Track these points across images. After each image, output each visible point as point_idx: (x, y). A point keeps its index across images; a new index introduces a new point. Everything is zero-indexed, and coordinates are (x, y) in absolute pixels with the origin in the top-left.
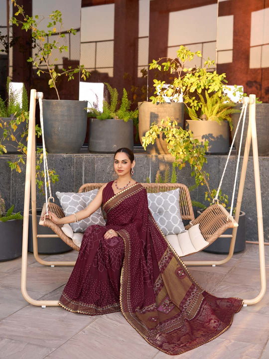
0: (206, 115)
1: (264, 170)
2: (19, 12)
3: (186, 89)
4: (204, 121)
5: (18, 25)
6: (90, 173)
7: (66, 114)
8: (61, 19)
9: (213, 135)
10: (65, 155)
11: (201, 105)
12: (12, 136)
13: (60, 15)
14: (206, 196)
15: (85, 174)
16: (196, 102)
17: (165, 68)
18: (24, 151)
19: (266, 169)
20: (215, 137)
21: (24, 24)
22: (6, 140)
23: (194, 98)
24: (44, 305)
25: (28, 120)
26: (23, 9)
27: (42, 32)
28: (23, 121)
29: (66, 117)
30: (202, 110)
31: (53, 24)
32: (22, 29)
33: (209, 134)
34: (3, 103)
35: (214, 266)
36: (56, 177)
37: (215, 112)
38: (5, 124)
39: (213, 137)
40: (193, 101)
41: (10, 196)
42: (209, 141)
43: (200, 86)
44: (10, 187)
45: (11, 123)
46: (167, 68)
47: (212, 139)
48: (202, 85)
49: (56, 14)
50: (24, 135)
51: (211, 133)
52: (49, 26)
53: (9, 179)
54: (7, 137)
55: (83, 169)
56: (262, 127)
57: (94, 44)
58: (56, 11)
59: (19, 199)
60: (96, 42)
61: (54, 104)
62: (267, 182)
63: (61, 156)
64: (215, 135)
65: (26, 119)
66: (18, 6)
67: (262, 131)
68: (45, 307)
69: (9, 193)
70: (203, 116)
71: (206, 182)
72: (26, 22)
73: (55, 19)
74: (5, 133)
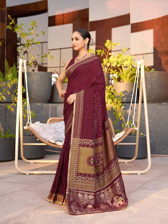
0: (123, 80)
1: (159, 111)
2: (12, 22)
3: (110, 65)
4: (122, 83)
5: (11, 29)
6: (54, 115)
7: (39, 80)
8: (36, 25)
9: (127, 92)
10: (39, 104)
11: (120, 75)
12: (8, 92)
13: (36, 23)
14: (123, 126)
15: (51, 115)
16: (117, 72)
17: (98, 53)
18: (15, 100)
19: (160, 111)
20: (129, 92)
21: (15, 29)
22: (5, 94)
23: (116, 70)
24: (27, 173)
25: (18, 83)
26: (14, 20)
27: (26, 33)
28: (15, 83)
29: (39, 82)
30: (121, 77)
31: (32, 28)
32: (14, 32)
33: (125, 91)
34: (2, 75)
35: (126, 163)
36: (33, 114)
37: (128, 78)
38: (4, 84)
39: (128, 93)
40: (116, 72)
41: (6, 128)
42: (125, 95)
43: (119, 63)
44: (6, 122)
45: (8, 84)
46: (99, 53)
47: (127, 94)
48: (120, 62)
49: (34, 22)
50: (15, 91)
51: (126, 90)
52: (30, 30)
53: (6, 117)
54: (5, 92)
55: (50, 112)
56: (156, 85)
57: (59, 50)
58: (34, 21)
59: (12, 130)
60: (60, 49)
61: (32, 74)
62: (160, 118)
63: (36, 104)
64: (128, 92)
65: (16, 82)
66: (12, 19)
67: (156, 88)
68: (28, 174)
69: (6, 126)
70: (121, 81)
71: (123, 118)
72: (16, 28)
73: (33, 25)
74: (4, 90)
